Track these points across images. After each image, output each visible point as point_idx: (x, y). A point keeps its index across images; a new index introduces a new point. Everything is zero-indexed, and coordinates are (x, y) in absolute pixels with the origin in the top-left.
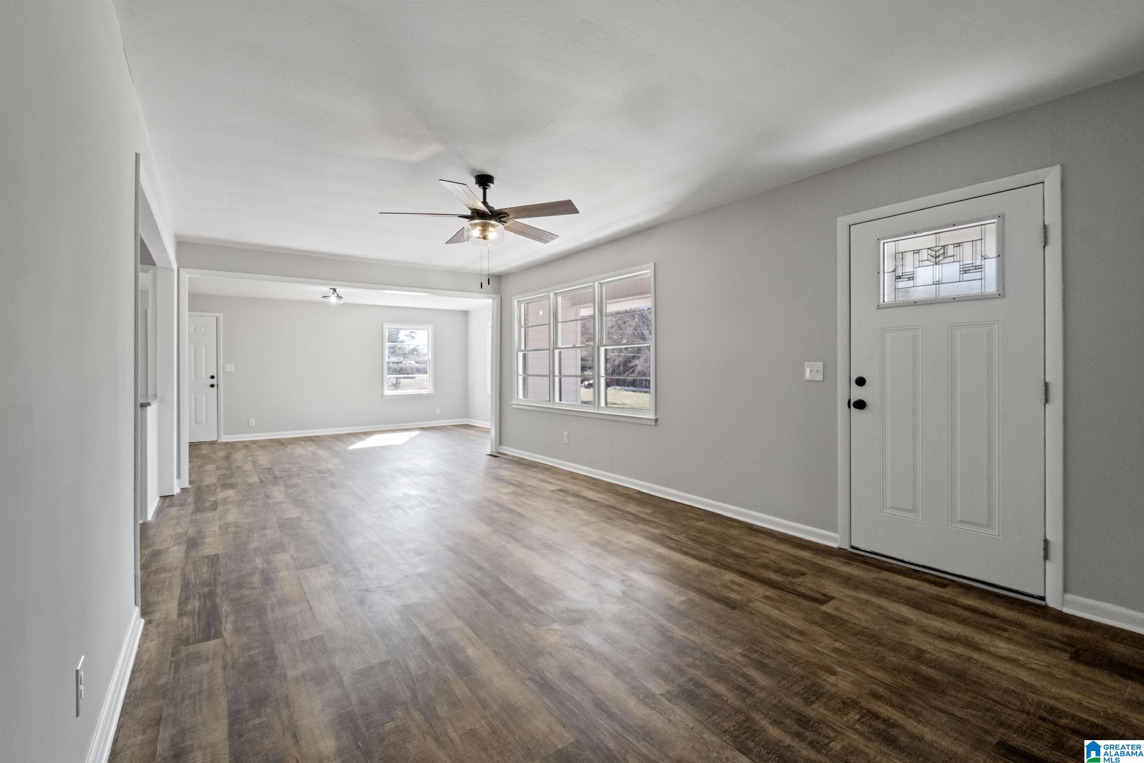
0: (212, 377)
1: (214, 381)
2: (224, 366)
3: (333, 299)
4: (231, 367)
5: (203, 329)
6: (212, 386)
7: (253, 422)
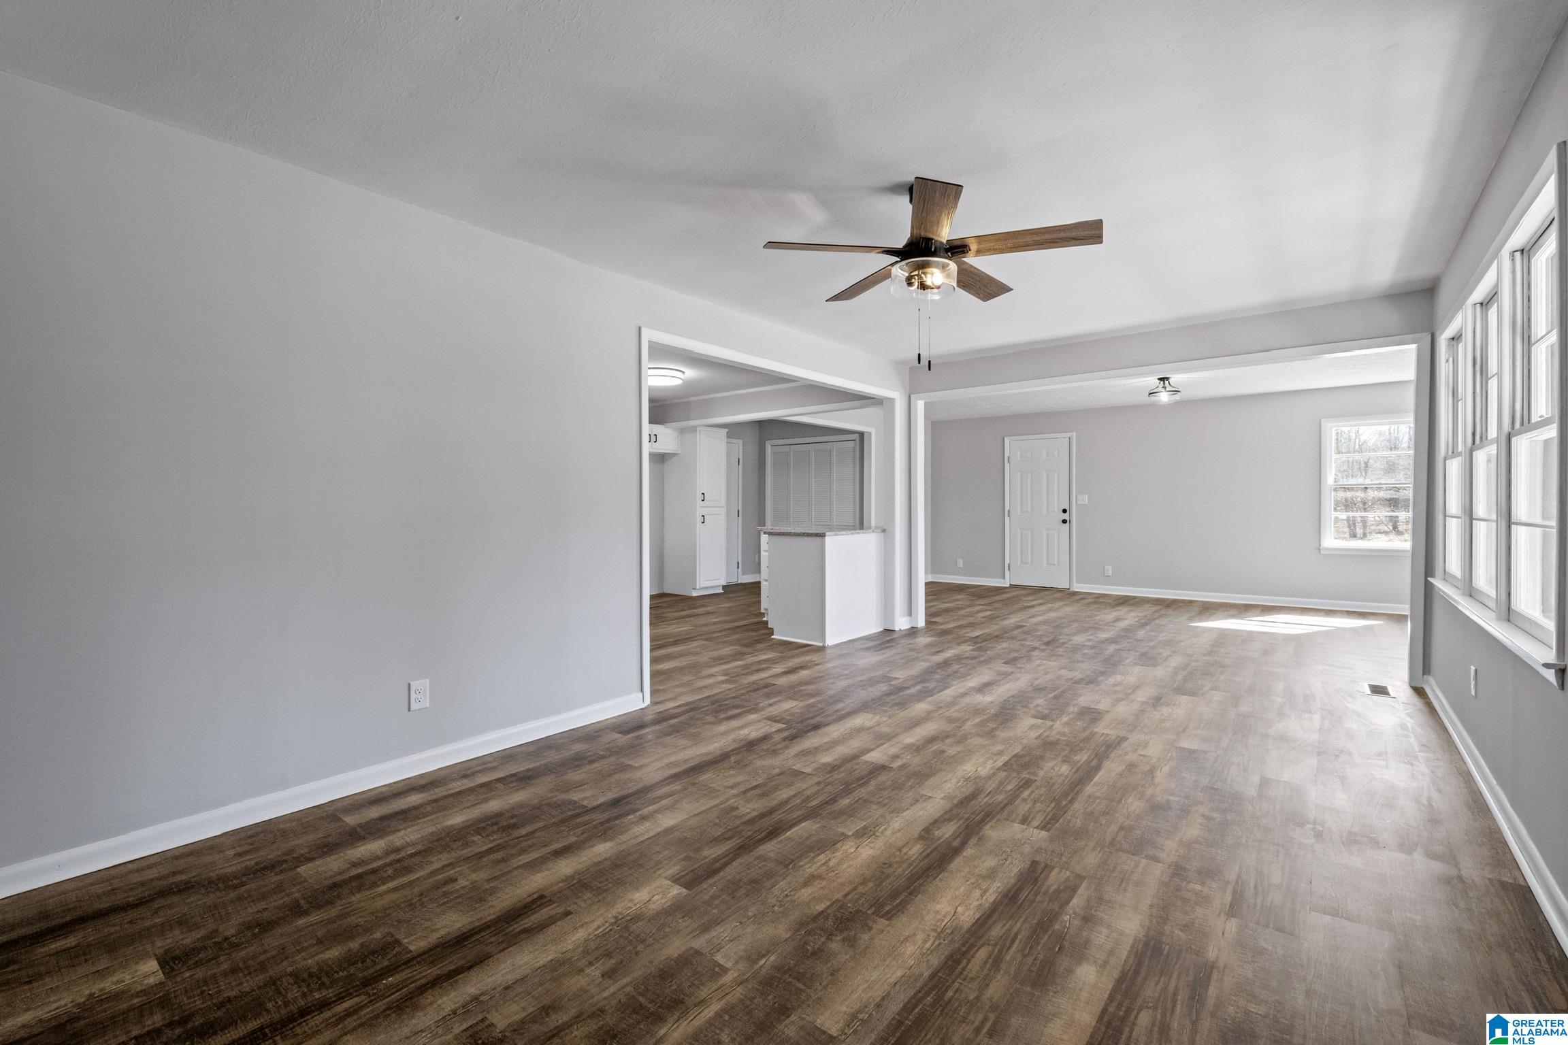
0: (1065, 511)
1: (1066, 516)
2: (1076, 497)
3: (1164, 397)
4: (1085, 499)
5: (1056, 453)
6: (1064, 521)
7: (1109, 570)
